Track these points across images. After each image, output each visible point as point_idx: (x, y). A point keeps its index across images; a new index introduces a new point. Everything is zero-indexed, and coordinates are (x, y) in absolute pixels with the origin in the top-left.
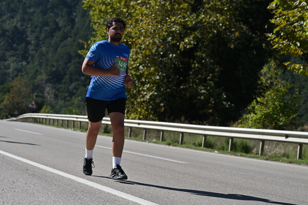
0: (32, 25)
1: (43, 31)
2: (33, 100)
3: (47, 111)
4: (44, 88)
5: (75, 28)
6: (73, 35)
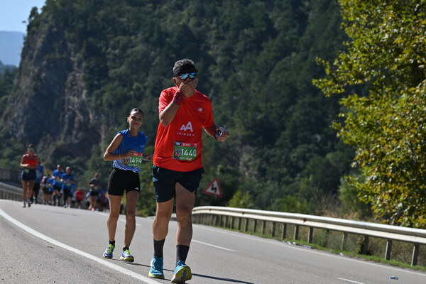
0: (218, 24)
1: (241, 36)
2: (216, 179)
3: (241, 202)
4: (238, 156)
5: (307, 32)
6: (302, 48)
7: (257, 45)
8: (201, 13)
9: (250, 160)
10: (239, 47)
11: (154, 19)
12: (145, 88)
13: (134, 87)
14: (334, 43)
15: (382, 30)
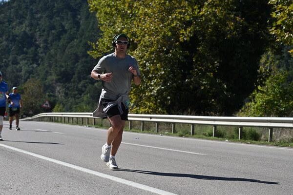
0: (40, 29)
1: (50, 34)
2: (47, 100)
3: (59, 110)
4: (54, 88)
5: (80, 30)
6: (79, 37)
7: (58, 37)
8: (31, 25)
9: (60, 90)
10: (50, 39)
11: (10, 29)
12: (9, 61)
13: (4, 61)
14: (93, 33)
15: (116, 27)
